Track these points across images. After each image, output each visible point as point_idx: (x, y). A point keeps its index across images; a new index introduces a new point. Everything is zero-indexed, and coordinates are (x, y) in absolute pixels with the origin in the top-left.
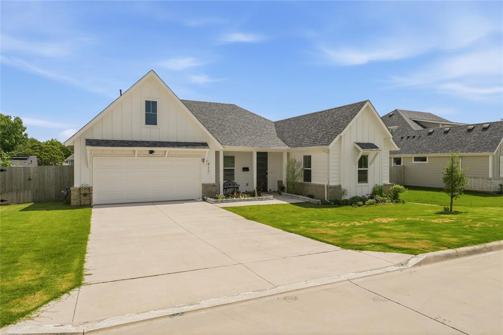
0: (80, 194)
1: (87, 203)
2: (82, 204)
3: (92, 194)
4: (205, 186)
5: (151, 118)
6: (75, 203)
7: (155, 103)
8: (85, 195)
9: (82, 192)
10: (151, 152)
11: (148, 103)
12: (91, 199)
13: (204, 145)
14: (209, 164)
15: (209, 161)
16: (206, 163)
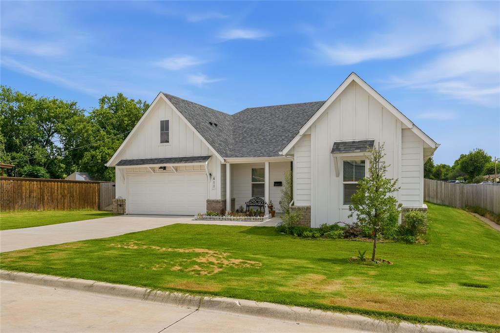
0: (118, 205)
1: (122, 212)
2: (119, 212)
3: (125, 204)
4: (209, 202)
5: (165, 139)
6: (115, 212)
7: (167, 122)
8: (120, 205)
9: (119, 203)
10: (164, 168)
11: (162, 122)
12: (124, 209)
13: (205, 158)
14: (214, 179)
15: (214, 175)
16: (212, 178)
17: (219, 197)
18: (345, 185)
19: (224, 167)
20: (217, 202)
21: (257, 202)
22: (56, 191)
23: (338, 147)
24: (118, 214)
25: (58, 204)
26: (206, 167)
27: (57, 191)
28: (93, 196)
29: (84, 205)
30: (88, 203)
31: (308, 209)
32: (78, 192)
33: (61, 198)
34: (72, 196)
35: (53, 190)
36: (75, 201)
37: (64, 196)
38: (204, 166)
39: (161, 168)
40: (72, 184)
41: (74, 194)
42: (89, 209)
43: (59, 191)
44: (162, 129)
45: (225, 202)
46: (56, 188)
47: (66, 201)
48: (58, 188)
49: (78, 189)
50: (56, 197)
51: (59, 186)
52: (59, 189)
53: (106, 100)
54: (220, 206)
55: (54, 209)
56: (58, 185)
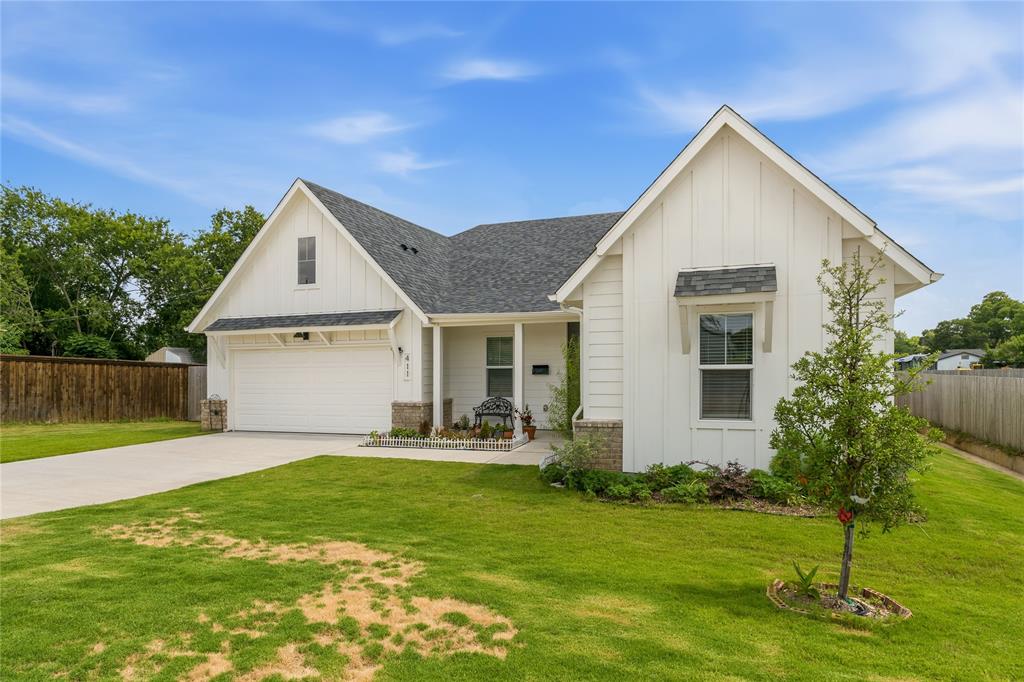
0: (211, 411)
1: (219, 427)
2: (214, 427)
3: (226, 411)
4: (398, 408)
5: (307, 274)
6: (205, 426)
7: (312, 240)
8: (216, 413)
9: (213, 408)
10: (306, 336)
11: (302, 242)
12: (223, 421)
13: (388, 316)
14: (407, 359)
15: (407, 351)
16: (404, 356)
17: (416, 396)
18: (704, 372)
19: (428, 333)
20: (414, 406)
21: (498, 406)
22: (89, 383)
23: (689, 284)
24: (212, 430)
25: (92, 408)
26: (391, 333)
27: (93, 381)
28: (172, 392)
29: (153, 409)
30: (160, 405)
31: (616, 428)
32: (139, 384)
33: (101, 398)
34: (126, 393)
35: (82, 381)
36: (132, 402)
37: (107, 393)
38: (386, 331)
39: (298, 335)
40: (125, 368)
41: (131, 388)
42: (163, 418)
43: (96, 383)
44: (302, 255)
45: (430, 406)
46: (89, 377)
47: (111, 402)
48: (93, 376)
49: (139, 380)
50: (89, 395)
51: (96, 372)
52: (97, 378)
53: (225, 218)
54: (419, 416)
55: (85, 418)
56: (93, 371)
